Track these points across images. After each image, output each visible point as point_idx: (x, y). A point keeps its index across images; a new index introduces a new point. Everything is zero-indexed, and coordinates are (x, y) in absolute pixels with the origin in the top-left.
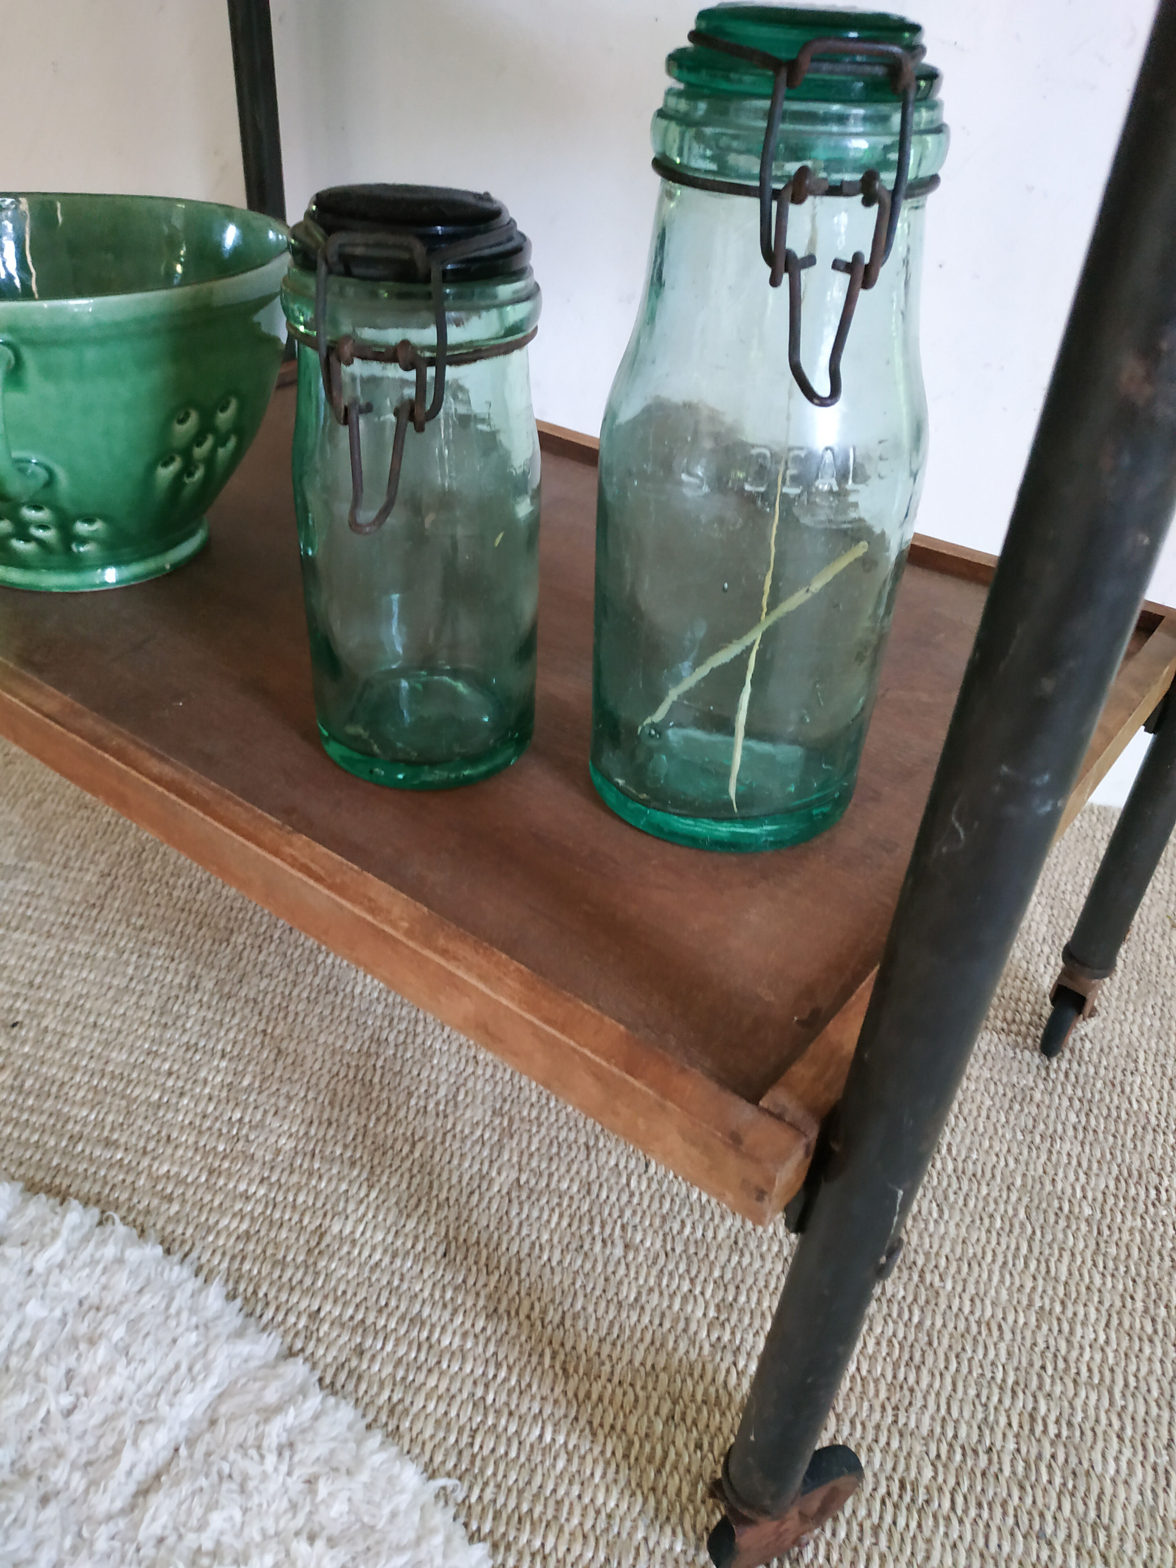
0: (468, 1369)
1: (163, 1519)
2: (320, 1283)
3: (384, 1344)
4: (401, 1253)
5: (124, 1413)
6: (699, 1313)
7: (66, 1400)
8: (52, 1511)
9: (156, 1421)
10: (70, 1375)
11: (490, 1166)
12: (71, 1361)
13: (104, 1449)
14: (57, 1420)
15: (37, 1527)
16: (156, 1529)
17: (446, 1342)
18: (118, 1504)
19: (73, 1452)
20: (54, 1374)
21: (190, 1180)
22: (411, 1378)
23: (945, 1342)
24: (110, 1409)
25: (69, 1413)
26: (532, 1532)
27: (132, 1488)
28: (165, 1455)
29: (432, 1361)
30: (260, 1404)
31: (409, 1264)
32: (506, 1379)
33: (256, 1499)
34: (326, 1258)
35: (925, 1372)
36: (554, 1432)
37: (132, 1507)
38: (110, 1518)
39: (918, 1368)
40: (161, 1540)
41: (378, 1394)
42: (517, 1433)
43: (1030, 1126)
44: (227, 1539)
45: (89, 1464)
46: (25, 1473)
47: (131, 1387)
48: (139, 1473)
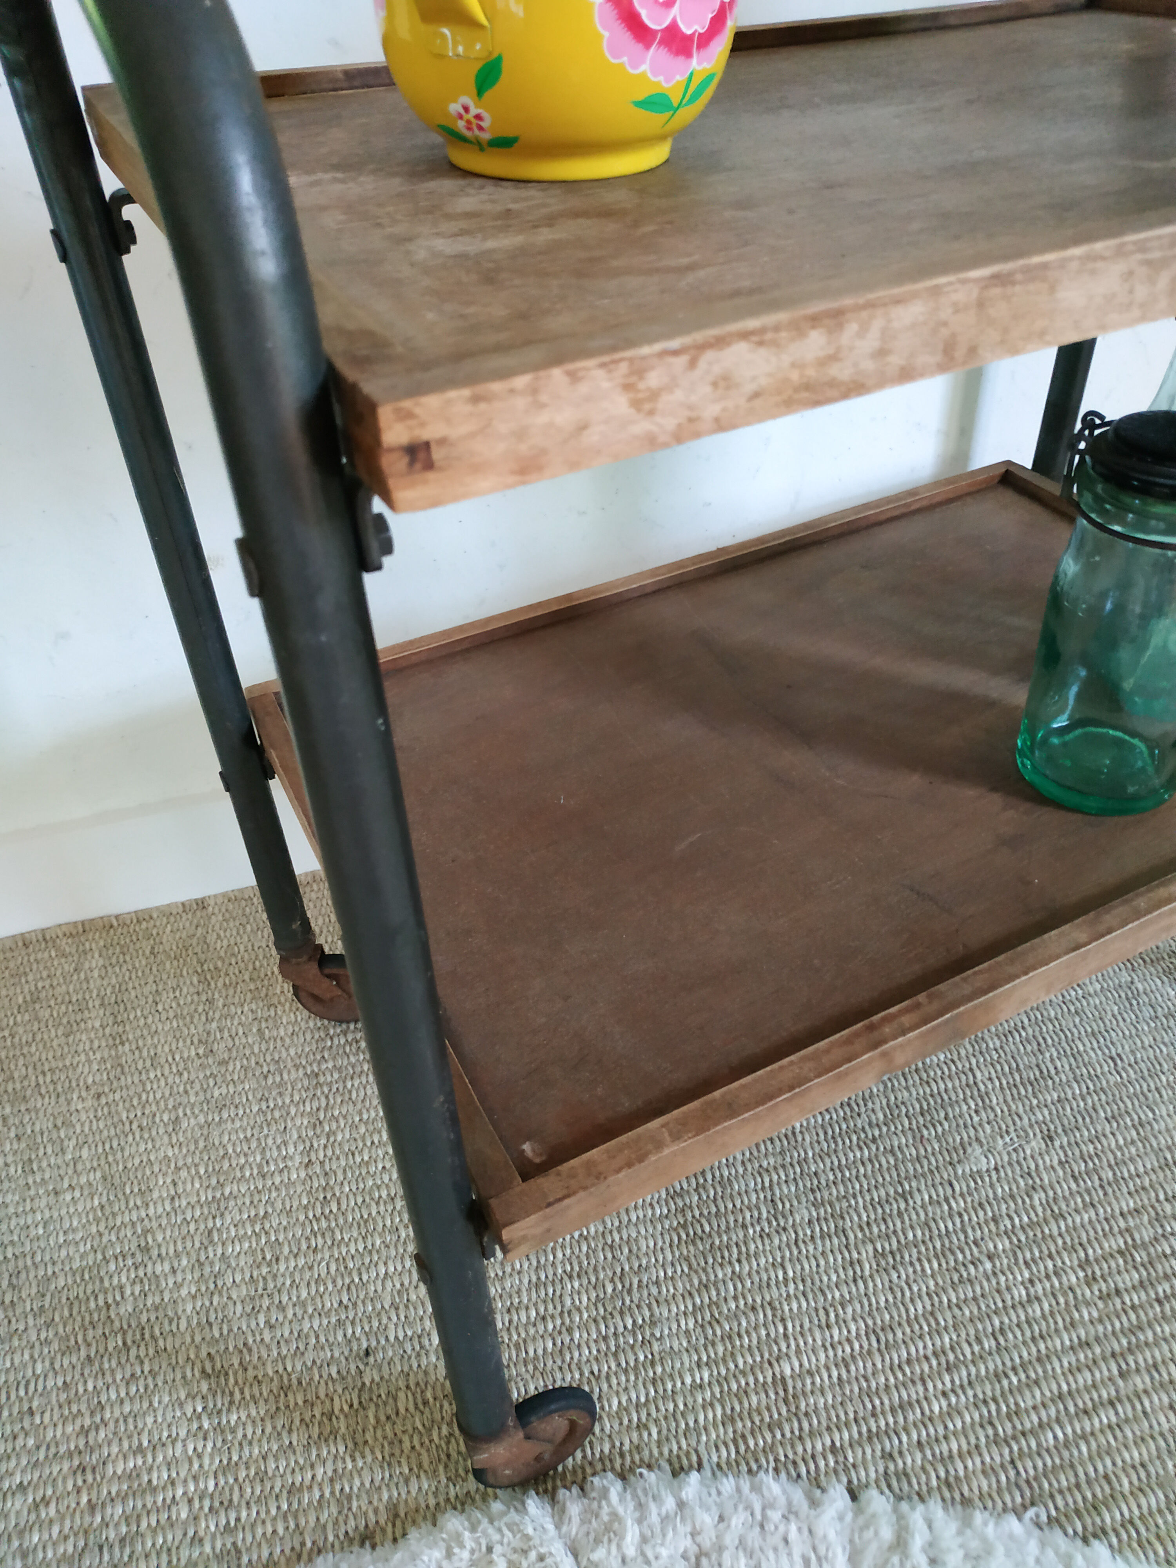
0: (968, 1419)
2: (815, 1421)
3: (899, 1438)
4: (849, 1359)
6: (1074, 1279)
11: (849, 1252)
17: (936, 1409)
21: (643, 1400)
22: (938, 1452)
26: (1109, 1510)
29: (941, 1431)
30: (886, 1545)
31: (861, 1364)
32: (998, 1410)
34: (802, 1398)
36: (1061, 1428)
41: (928, 1479)
42: (1039, 1445)
43: (1153, 1014)
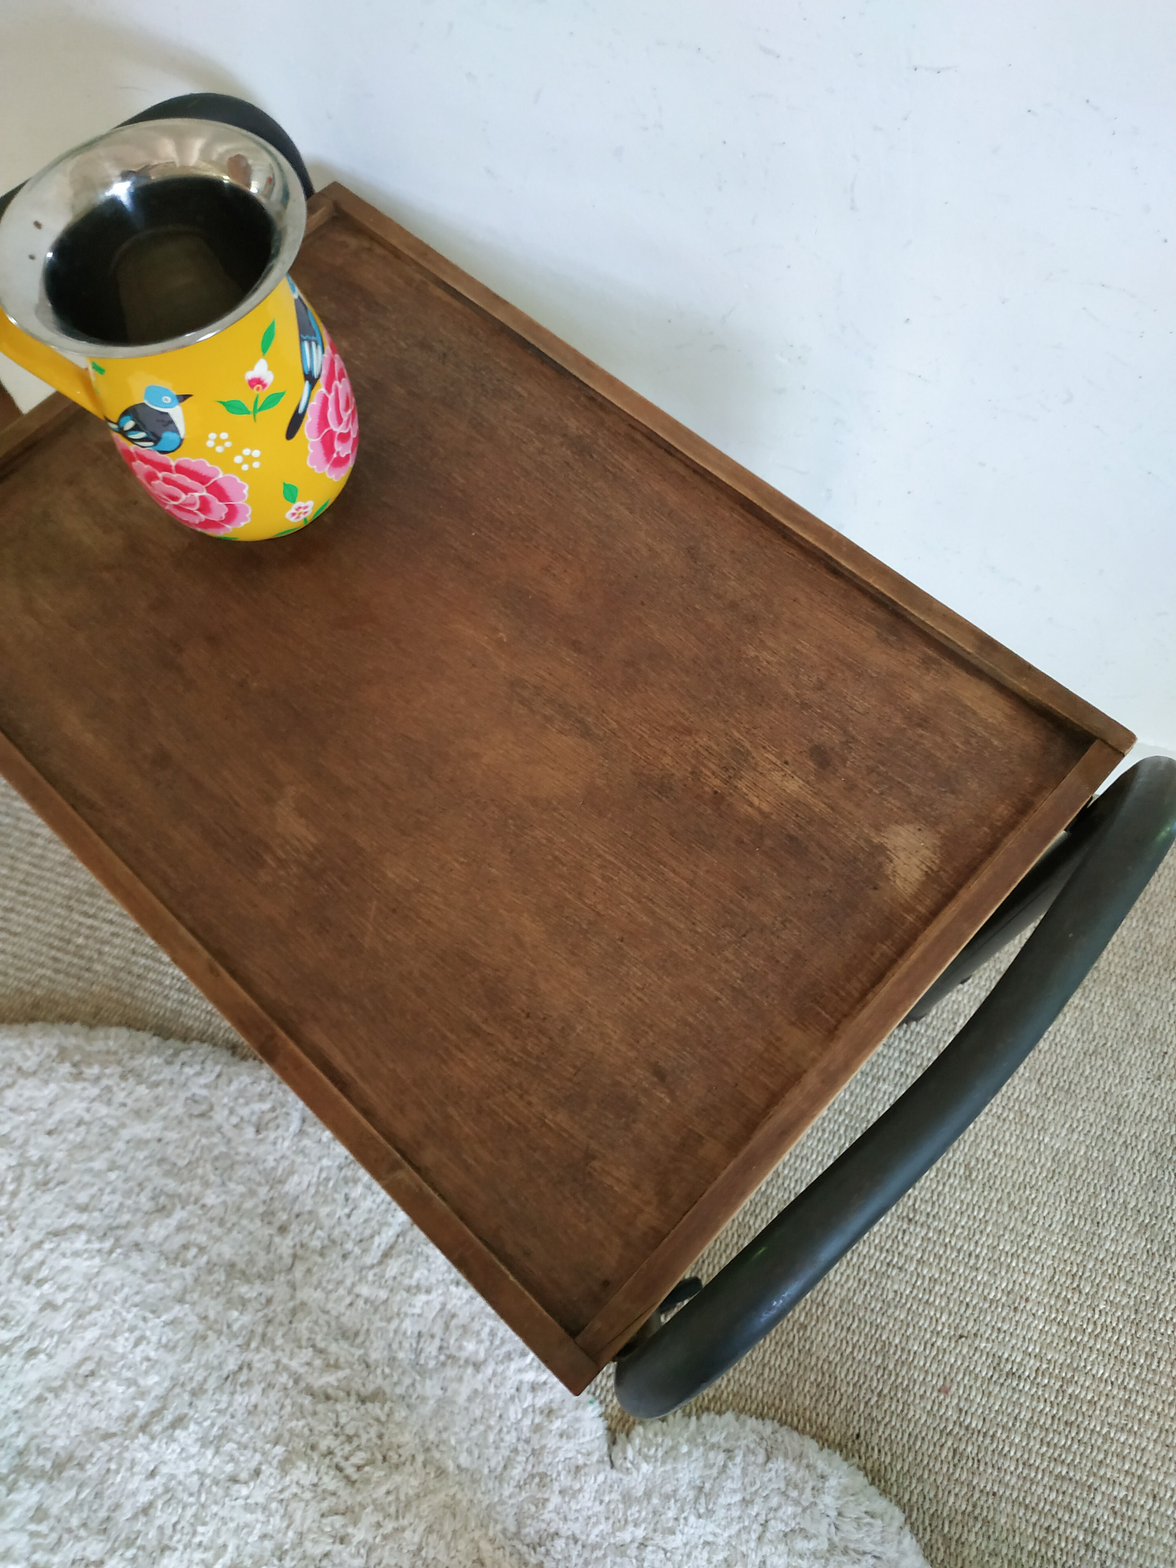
1: (395, 1270)
5: (372, 1219)
7: (347, 1210)
8: (348, 1263)
9: (389, 1225)
10: (347, 1199)
12: (346, 1190)
13: (368, 1232)
14: (344, 1220)
15: (344, 1269)
16: (393, 1273)
18: (375, 1261)
19: (353, 1235)
20: (340, 1197)
23: (775, 1204)
24: (366, 1216)
25: (349, 1216)
27: (380, 1253)
28: (392, 1240)
33: (433, 1266)
35: (759, 1218)
37: (380, 1263)
38: (372, 1266)
39: (756, 1217)
40: (395, 1278)
44: (422, 1282)
45: (361, 1241)
46: (333, 1242)
47: (375, 1206)
48: (383, 1247)
